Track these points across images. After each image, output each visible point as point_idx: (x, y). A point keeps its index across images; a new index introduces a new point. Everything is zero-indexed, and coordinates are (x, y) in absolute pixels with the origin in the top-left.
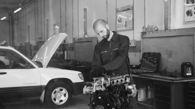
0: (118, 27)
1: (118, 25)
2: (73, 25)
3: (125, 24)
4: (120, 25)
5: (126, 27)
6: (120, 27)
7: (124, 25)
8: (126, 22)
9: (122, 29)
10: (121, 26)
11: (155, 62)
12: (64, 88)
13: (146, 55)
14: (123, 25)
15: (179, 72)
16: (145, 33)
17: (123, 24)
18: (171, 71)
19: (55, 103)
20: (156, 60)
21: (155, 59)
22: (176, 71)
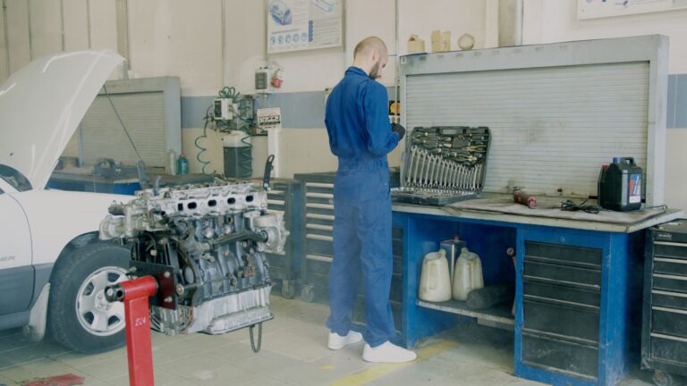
0: (274, 41)
1: (274, 33)
2: (63, 36)
3: (306, 31)
4: (284, 35)
5: (311, 40)
6: (284, 41)
7: (304, 35)
8: (311, 23)
9: (292, 49)
10: (288, 36)
11: (471, 158)
12: (121, 269)
13: (426, 134)
14: (300, 33)
15: (573, 194)
16: (423, 56)
17: (297, 30)
18: (537, 191)
19: (89, 331)
20: (472, 153)
21: (470, 149)
22: (560, 190)
